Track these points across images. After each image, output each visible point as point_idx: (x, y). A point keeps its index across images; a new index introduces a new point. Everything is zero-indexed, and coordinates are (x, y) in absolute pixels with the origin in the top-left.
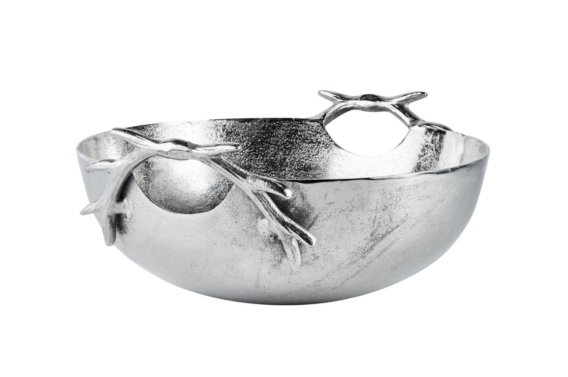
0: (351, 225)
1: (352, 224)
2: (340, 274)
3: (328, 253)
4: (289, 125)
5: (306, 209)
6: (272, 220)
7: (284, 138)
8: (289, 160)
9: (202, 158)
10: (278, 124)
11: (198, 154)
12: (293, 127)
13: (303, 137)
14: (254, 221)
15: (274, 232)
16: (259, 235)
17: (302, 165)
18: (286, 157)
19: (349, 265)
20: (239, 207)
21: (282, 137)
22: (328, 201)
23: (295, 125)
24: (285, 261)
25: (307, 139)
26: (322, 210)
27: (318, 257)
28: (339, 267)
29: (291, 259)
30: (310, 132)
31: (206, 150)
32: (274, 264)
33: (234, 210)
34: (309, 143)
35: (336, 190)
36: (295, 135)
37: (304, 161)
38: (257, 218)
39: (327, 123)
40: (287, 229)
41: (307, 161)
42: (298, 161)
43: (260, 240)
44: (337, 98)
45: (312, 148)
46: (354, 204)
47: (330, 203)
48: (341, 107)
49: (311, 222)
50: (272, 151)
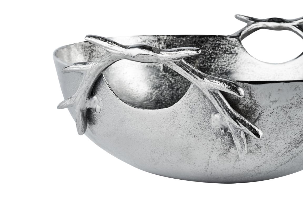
0: (289, 120)
1: (291, 119)
2: (277, 161)
3: (269, 144)
4: (214, 41)
5: (253, 106)
6: (225, 116)
7: (210, 50)
8: (214, 66)
9: (166, 61)
10: (206, 39)
11: (162, 57)
12: (216, 41)
13: (225, 49)
14: (207, 117)
15: (226, 126)
16: (212, 128)
17: (224, 71)
18: (211, 64)
19: (285, 154)
20: (195, 104)
21: (208, 49)
22: (272, 99)
23: (218, 40)
24: (232, 150)
25: (227, 51)
26: (267, 107)
27: (261, 147)
28: (277, 155)
29: (239, 149)
30: (230, 46)
31: (169, 54)
32: (223, 152)
33: (191, 107)
34: (229, 54)
35: (279, 90)
36: (218, 48)
37: (225, 67)
38: (211, 113)
39: (243, 38)
40: (237, 123)
41: (228, 68)
42: (221, 67)
43: (213, 132)
44: (250, 20)
45: (231, 57)
46: (293, 102)
47: (273, 101)
48: (253, 27)
49: (256, 117)
50: (201, 60)
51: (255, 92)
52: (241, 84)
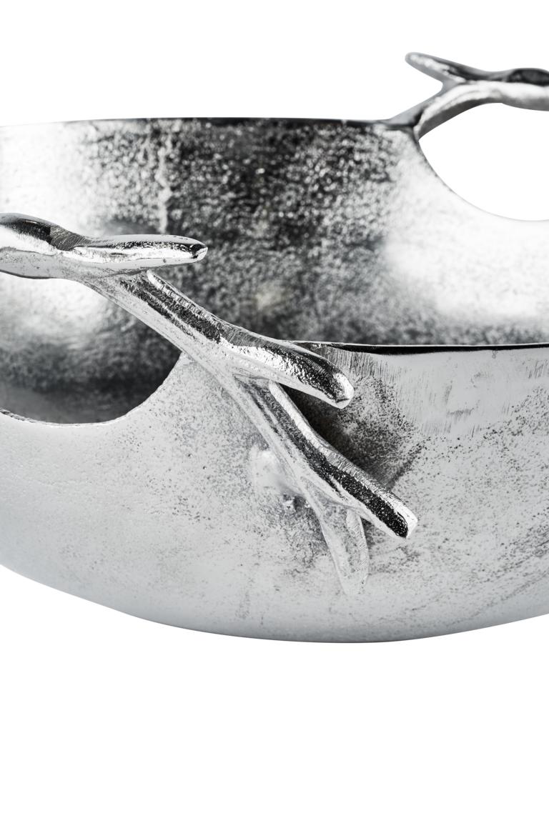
0: (513, 472)
1: (517, 469)
2: (474, 594)
3: (445, 546)
4: (332, 138)
5: (391, 428)
6: (290, 460)
7: (321, 168)
8: (331, 219)
9: (93, 277)
10: (307, 133)
11: (80, 264)
12: (341, 140)
13: (366, 166)
14: (238, 457)
15: (296, 490)
16: (253, 493)
17: (361, 234)
18: (323, 212)
19: (499, 574)
20: (197, 415)
21: (315, 165)
22: (454, 405)
23: (348, 137)
24: (322, 562)
25: (375, 171)
26: (436, 430)
27: (417, 555)
28: (473, 574)
29: (341, 565)
30: (383, 155)
31: (104, 255)
32: (292, 568)
33: (182, 423)
34: (381, 181)
35: (479, 375)
36: (347, 160)
37: (367, 224)
38: (248, 447)
39: (424, 131)
40: (332, 485)
41: (374, 226)
42: (353, 224)
43: (256, 505)
44: (450, 72)
45: (386, 193)
46: (526, 415)
47: (459, 413)
48: (460, 96)
49: (401, 463)
50: (289, 198)
51: (395, 381)
52: (350, 354)
